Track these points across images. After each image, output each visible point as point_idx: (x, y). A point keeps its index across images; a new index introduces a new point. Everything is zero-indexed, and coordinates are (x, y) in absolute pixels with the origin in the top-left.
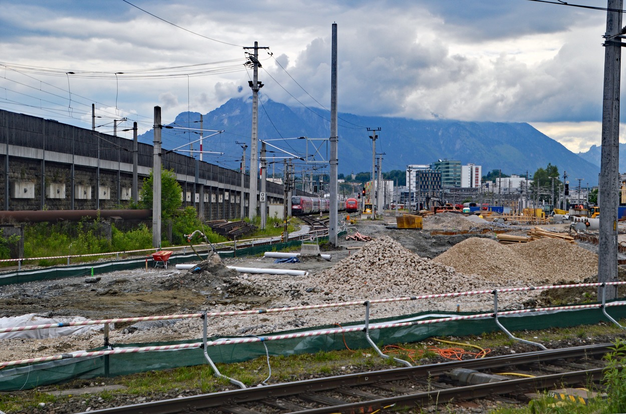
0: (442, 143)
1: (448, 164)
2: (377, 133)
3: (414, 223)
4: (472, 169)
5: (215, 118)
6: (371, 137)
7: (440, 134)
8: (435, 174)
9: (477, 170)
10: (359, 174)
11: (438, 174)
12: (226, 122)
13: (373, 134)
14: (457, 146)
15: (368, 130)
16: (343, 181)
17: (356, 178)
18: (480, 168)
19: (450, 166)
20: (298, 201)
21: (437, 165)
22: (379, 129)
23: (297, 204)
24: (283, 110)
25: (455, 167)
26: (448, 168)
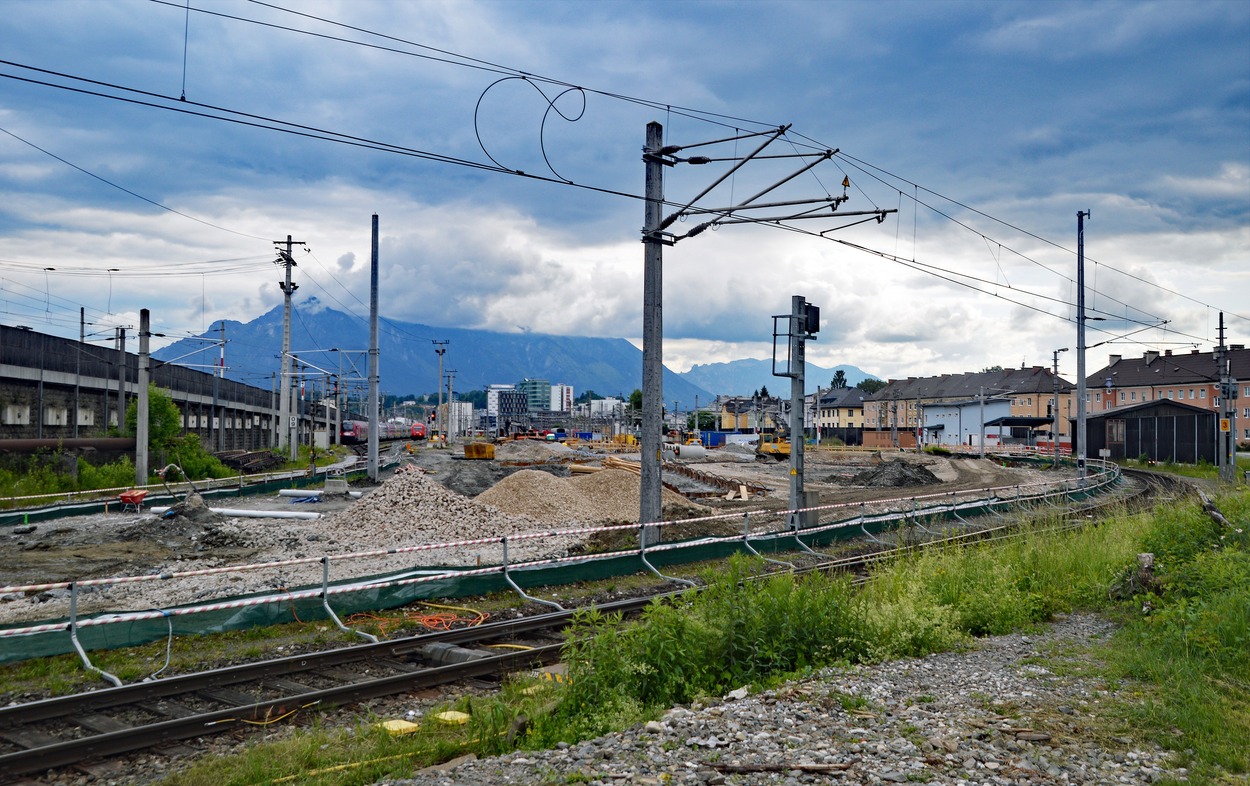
0: (529, 359)
1: (535, 384)
2: (445, 346)
3: (484, 452)
4: (562, 390)
5: (259, 327)
6: (437, 351)
7: (527, 349)
8: (520, 395)
9: (568, 390)
10: (432, 395)
11: (524, 395)
12: (271, 332)
13: (440, 348)
14: (547, 364)
15: (434, 342)
16: (414, 403)
17: (429, 399)
18: (571, 388)
19: (537, 386)
20: (351, 427)
21: (523, 385)
22: (447, 342)
23: (349, 431)
24: (342, 319)
25: (543, 388)
26: (535, 388)
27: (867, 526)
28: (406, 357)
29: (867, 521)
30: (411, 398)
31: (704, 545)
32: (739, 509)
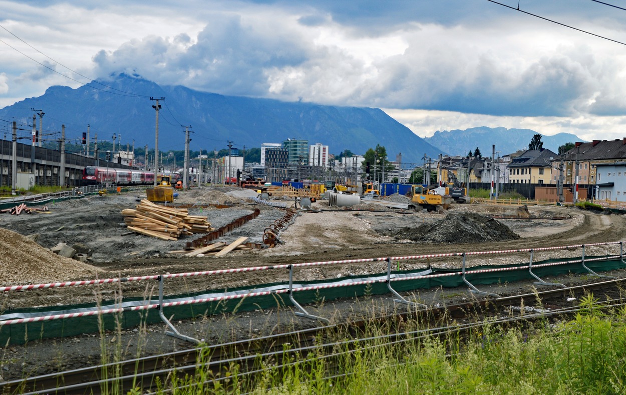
0: (303, 124)
1: (296, 143)
3: (163, 196)
4: (319, 148)
5: (86, 92)
6: (154, 107)
7: (301, 116)
8: (283, 151)
9: (324, 149)
10: (221, 151)
11: (286, 152)
12: (96, 97)
13: (156, 104)
14: (317, 128)
15: (152, 99)
16: (206, 157)
17: (219, 154)
18: (327, 147)
19: (297, 145)
21: (286, 143)
22: (163, 99)
24: (153, 87)
25: (302, 146)
26: (296, 146)
30: (204, 153)
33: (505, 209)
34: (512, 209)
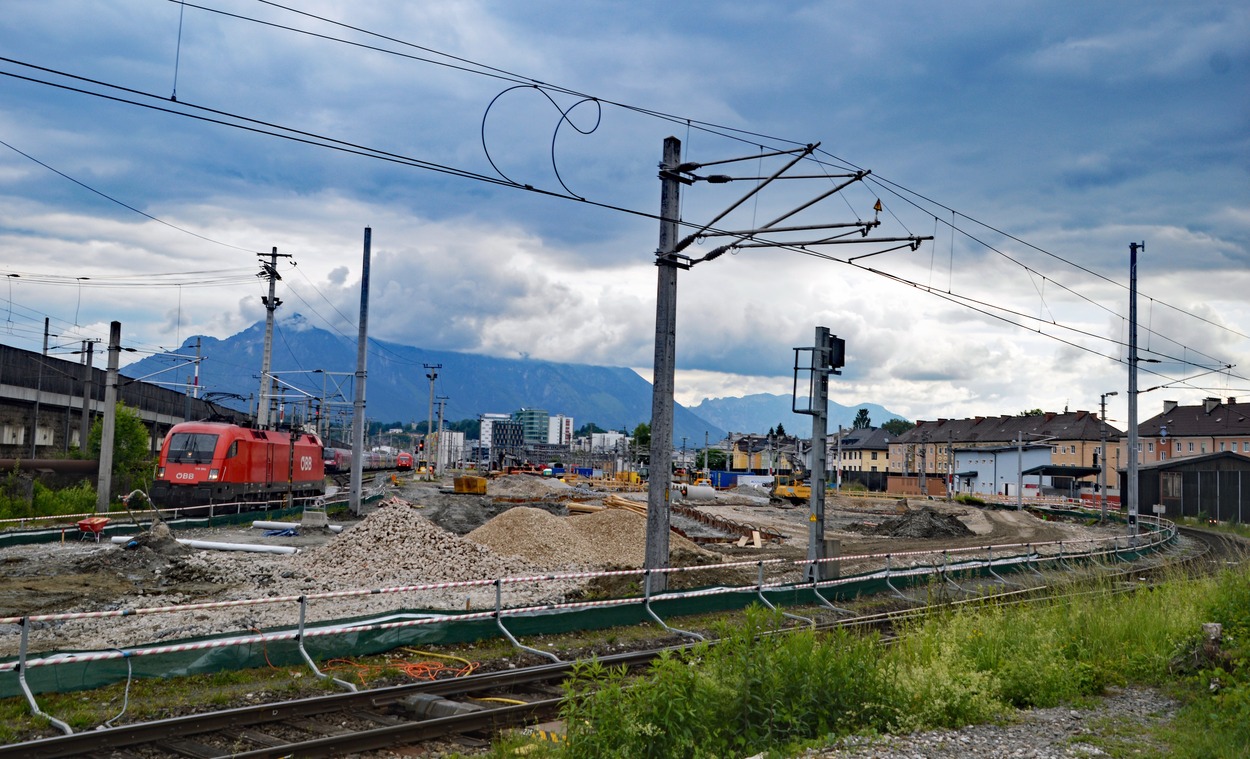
0: (527, 387)
1: (532, 414)
2: (437, 371)
3: (475, 486)
4: (561, 421)
5: (237, 344)
6: (428, 376)
7: (525, 377)
8: (516, 425)
9: (568, 422)
10: (421, 423)
11: (520, 426)
12: (250, 350)
13: (431, 372)
14: (546, 393)
15: (426, 366)
16: (401, 431)
17: (418, 427)
18: (571, 420)
19: (535, 416)
20: (332, 455)
21: (519, 415)
22: (439, 367)
23: (330, 459)
24: (327, 338)
25: (540, 419)
26: (532, 419)
27: (893, 580)
28: (394, 382)
29: (893, 574)
30: (398, 425)
31: (714, 595)
32: (752, 557)
33: (873, 504)
34: (882, 504)
